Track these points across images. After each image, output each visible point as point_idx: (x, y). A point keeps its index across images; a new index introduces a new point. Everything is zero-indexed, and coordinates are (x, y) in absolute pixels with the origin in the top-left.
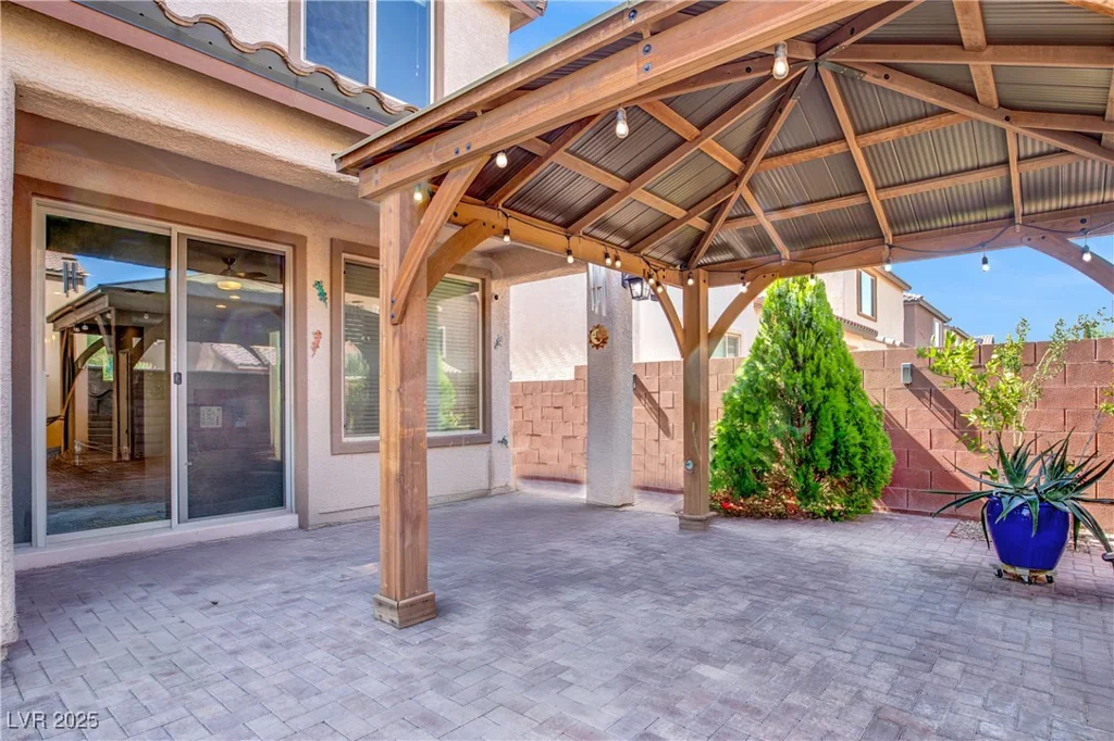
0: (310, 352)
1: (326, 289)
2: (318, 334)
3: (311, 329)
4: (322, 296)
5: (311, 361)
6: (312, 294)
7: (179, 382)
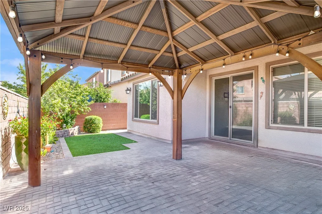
0: (259, 98)
1: (265, 79)
2: (262, 93)
3: (260, 91)
4: (263, 81)
5: (259, 101)
6: (260, 81)
7: (231, 108)
